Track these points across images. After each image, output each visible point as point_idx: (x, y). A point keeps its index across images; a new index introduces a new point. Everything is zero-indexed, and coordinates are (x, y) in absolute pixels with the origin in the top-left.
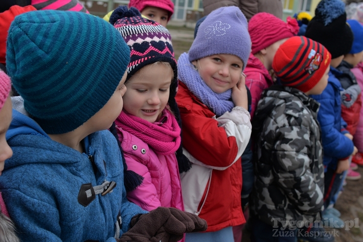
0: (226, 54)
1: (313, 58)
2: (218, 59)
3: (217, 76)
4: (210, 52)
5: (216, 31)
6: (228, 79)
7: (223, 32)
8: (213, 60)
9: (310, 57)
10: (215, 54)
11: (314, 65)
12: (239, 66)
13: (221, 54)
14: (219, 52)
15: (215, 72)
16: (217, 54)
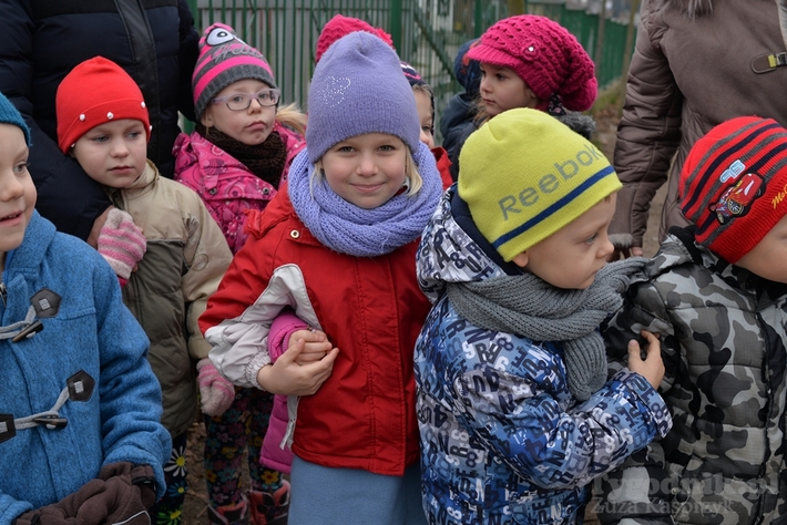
0: (356, 136)
1: (732, 183)
2: (348, 149)
3: (357, 180)
4: (329, 141)
5: (329, 99)
6: (378, 179)
7: (339, 96)
8: (340, 153)
9: (724, 178)
10: (337, 143)
11: (730, 204)
12: (393, 148)
13: (347, 138)
14: (343, 137)
15: (351, 174)
16: (342, 141)
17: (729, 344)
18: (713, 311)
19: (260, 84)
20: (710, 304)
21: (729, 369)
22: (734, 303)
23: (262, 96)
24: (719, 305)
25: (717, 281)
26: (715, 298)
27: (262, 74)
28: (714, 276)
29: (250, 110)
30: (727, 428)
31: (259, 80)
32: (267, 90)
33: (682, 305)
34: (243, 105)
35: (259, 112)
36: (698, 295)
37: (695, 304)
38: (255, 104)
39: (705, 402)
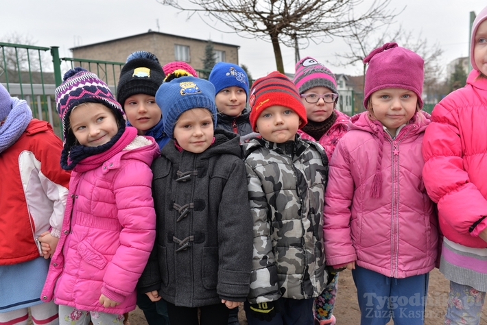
17: (281, 180)
18: (272, 166)
19: (327, 90)
20: (270, 163)
21: (282, 192)
22: (281, 161)
23: (327, 96)
24: (274, 163)
25: (272, 152)
26: (271, 159)
27: (330, 85)
28: (271, 151)
29: (318, 104)
30: (284, 222)
31: (327, 87)
32: (331, 93)
33: (258, 165)
34: (315, 100)
35: (323, 105)
36: (264, 160)
37: (264, 164)
38: (321, 101)
39: (273, 211)
